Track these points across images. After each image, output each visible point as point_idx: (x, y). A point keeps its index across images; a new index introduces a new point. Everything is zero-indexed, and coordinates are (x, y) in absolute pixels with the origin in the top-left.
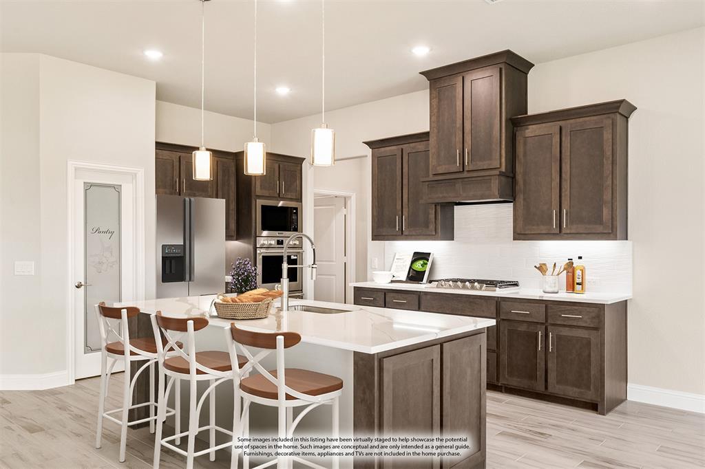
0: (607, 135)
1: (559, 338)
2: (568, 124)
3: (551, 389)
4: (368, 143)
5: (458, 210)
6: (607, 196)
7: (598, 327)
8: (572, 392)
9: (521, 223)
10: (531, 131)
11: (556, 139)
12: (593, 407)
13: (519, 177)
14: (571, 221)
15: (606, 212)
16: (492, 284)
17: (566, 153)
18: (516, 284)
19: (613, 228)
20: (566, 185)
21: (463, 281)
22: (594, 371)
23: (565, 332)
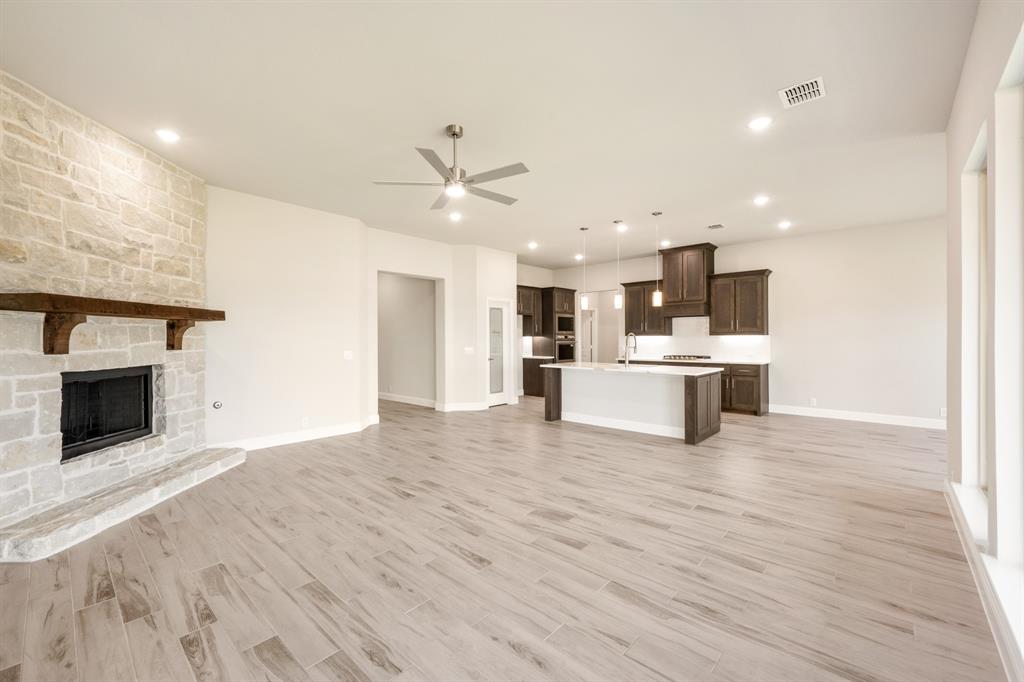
0: (759, 284)
1: (737, 382)
2: (738, 279)
3: (734, 406)
4: (624, 285)
5: (674, 320)
6: (759, 314)
7: (757, 376)
8: (744, 406)
9: (714, 327)
10: (719, 282)
11: (733, 286)
12: (755, 413)
13: (713, 305)
14: (741, 326)
15: (759, 323)
16: (698, 357)
17: (738, 293)
18: (709, 358)
19: (763, 329)
20: (738, 309)
21: (679, 356)
22: (755, 395)
23: (740, 379)
